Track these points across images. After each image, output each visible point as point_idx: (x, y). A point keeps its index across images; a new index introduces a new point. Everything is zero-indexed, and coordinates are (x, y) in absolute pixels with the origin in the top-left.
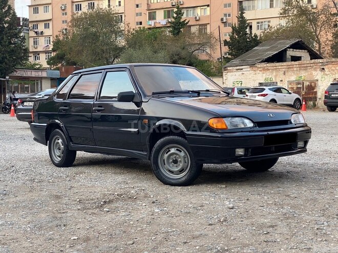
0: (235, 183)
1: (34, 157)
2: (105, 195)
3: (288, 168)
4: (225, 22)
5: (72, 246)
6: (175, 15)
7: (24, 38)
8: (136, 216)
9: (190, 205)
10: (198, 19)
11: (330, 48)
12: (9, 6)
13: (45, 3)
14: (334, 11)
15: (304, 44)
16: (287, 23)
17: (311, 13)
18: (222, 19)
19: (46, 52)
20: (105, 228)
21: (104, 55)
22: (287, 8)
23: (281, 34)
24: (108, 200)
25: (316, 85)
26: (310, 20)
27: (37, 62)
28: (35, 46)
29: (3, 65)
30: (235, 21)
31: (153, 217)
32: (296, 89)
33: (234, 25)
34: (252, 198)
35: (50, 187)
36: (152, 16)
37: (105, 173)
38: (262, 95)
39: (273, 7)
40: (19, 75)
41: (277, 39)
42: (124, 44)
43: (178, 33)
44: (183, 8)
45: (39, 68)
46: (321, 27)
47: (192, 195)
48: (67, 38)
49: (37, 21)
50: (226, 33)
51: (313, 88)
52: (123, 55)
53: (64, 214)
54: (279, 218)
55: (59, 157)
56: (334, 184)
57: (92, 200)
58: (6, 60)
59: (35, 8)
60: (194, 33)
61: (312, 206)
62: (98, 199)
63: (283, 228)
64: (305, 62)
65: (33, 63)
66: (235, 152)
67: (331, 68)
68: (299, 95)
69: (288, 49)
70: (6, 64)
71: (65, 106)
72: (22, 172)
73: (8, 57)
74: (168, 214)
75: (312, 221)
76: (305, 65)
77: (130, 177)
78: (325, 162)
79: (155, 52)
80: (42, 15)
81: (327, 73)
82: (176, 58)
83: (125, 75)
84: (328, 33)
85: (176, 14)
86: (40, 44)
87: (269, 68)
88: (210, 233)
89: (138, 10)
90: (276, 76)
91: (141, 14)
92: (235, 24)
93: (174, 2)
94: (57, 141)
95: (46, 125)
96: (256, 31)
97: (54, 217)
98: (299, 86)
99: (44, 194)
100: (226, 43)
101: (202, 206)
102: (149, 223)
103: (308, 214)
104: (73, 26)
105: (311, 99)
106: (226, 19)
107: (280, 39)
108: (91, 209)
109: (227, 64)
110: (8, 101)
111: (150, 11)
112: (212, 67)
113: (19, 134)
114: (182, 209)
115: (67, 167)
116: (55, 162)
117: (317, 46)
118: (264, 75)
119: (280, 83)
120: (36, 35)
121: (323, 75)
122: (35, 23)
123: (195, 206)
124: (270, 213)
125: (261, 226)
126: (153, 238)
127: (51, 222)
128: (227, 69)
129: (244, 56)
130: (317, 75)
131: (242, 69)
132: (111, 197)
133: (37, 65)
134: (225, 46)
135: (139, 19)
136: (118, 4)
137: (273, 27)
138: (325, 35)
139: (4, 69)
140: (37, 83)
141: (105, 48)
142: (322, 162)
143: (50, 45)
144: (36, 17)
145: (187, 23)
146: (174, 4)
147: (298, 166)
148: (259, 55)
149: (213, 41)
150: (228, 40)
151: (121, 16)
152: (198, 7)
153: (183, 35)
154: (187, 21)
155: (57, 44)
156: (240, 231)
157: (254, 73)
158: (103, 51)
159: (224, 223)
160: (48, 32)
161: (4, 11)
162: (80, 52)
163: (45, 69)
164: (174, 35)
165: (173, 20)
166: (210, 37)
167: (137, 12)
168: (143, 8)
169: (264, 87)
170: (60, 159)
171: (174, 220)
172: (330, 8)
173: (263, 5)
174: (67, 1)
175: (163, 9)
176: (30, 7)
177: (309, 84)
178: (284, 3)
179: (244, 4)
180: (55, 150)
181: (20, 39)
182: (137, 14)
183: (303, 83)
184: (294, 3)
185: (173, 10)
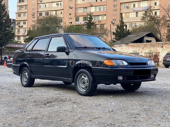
1: (13, 83)
2: (48, 99)
4: (114, 23)
5: (27, 121)
6: (89, 19)
7: (13, 28)
8: (64, 108)
9: (94, 104)
10: (100, 21)
11: (166, 37)
12: (6, 12)
13: (24, 12)
14: (168, 19)
15: (153, 34)
16: (144, 24)
17: (156, 20)
18: (112, 22)
19: (24, 36)
20: (47, 113)
22: (144, 17)
23: (141, 29)
24: (49, 101)
25: (159, 54)
26: (156, 23)
27: (19, 40)
28: (18, 33)
29: (2, 41)
31: (73, 109)
34: (127, 102)
35: (19, 95)
36: (77, 20)
37: (50, 90)
39: (137, 16)
40: (9, 46)
41: (139, 32)
43: (90, 28)
44: (93, 16)
46: (162, 26)
47: (95, 100)
48: (35, 29)
49: (20, 21)
50: (114, 29)
51: (157, 56)
53: (25, 107)
54: (142, 111)
55: (26, 82)
57: (41, 101)
58: (3, 38)
59: (19, 14)
60: (98, 28)
61: (159, 106)
62: (44, 100)
63: (144, 115)
64: (153, 43)
65: (17, 41)
66: (118, 78)
67: (166, 46)
69: (145, 37)
70: (3, 40)
73: (4, 37)
74: (81, 108)
75: (159, 112)
76: (153, 45)
77: (62, 92)
80: (23, 18)
81: (165, 49)
83: (61, 39)
84: (165, 29)
86: (21, 32)
87: (135, 46)
88: (104, 117)
89: (70, 16)
90: (138, 50)
91: (71, 18)
92: (118, 24)
94: (25, 74)
95: (19, 65)
96: (129, 28)
97: (19, 108)
98: (150, 55)
99: (16, 98)
101: (100, 105)
102: (71, 112)
103: (157, 109)
104: (37, 23)
105: (156, 62)
106: (114, 22)
107: (141, 32)
108: (40, 105)
109: (114, 43)
110: (3, 59)
111: (76, 17)
113: (7, 73)
115: (30, 87)
116: (24, 84)
117: (160, 36)
118: (133, 49)
119: (141, 53)
120: (19, 28)
121: (163, 50)
123: (96, 105)
124: (136, 108)
125: (132, 114)
126: (72, 118)
127: (18, 110)
128: (114, 46)
129: (123, 39)
130: (159, 49)
131: (121, 46)
132: (51, 100)
133: (19, 42)
134: (113, 35)
135: (71, 21)
136: (60, 13)
137: (137, 26)
138: (163, 31)
139: (2, 43)
142: (163, 88)
143: (26, 33)
144: (19, 19)
145: (95, 23)
146: (88, 14)
148: (130, 39)
149: (107, 32)
150: (115, 32)
151: (62, 19)
152: (100, 15)
153: (93, 29)
154: (94, 22)
155: (29, 32)
156: (120, 116)
157: (128, 48)
159: (112, 112)
160: (25, 26)
161: (3, 14)
164: (88, 29)
165: (88, 22)
166: (106, 30)
167: (70, 17)
168: (73, 16)
170: (26, 83)
171: (85, 111)
172: (166, 17)
173: (133, 15)
174: (35, 11)
175: (83, 16)
176: (17, 14)
177: (155, 54)
178: (143, 14)
179: (123, 14)
180: (24, 78)
181: (11, 28)
182: (70, 18)
183: (152, 54)
184: (148, 14)
185: (88, 17)
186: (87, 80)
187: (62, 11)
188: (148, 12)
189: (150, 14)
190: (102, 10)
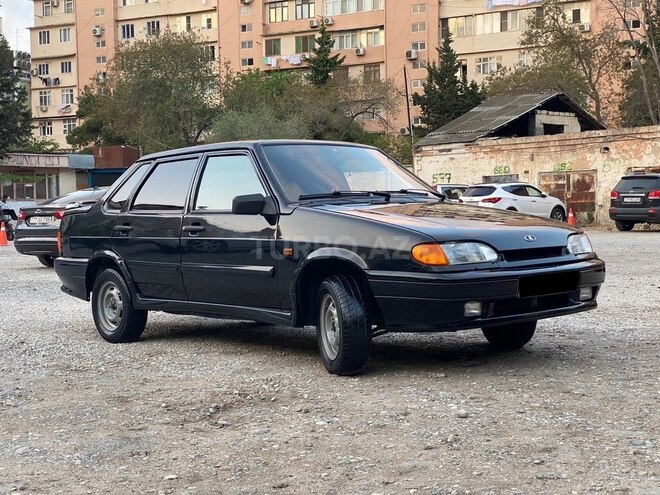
0: (462, 369)
1: (60, 325)
2: (214, 395)
3: (559, 339)
4: (415, 59)
5: (169, 491)
6: (317, 46)
7: (24, 92)
8: (282, 433)
9: (383, 412)
10: (362, 52)
11: (617, 108)
13: (62, 23)
14: (625, 37)
15: (568, 100)
16: (534, 61)
17: (580, 42)
18: (409, 54)
19: (64, 119)
20: (227, 456)
21: (181, 124)
22: (534, 31)
23: (523, 82)
24: (222, 405)
25: (593, 179)
26: (578, 55)
27: (48, 138)
28: (43, 106)
30: (434, 58)
31: (315, 435)
32: (556, 188)
33: (431, 65)
34: (500, 396)
35: (104, 381)
36: (272, 48)
37: (207, 353)
38: (490, 200)
39: (506, 30)
40: (15, 164)
41: (517, 91)
42: (218, 102)
43: (324, 81)
44: (333, 32)
45: (52, 149)
46: (600, 68)
47: (383, 392)
48: (107, 91)
49: (46, 59)
50: (418, 81)
51: (589, 187)
52: (218, 123)
53: (142, 433)
54: (559, 434)
55: (114, 323)
56: (651, 369)
57: (191, 404)
59: (42, 34)
60: (355, 81)
61: (616, 411)
62: (201, 402)
63: (568, 453)
64: (572, 136)
65: (40, 140)
66: (463, 310)
67: (621, 147)
68: (561, 199)
69: (539, 111)
71: (125, 224)
72: (43, 353)
74: (342, 429)
75: (621, 438)
76: (572, 142)
77: (256, 360)
78: (627, 327)
79: (280, 118)
80: (57, 46)
81: (615, 157)
82: (321, 128)
83: (246, 163)
84: (613, 80)
85: (319, 43)
86: (52, 102)
87: (503, 148)
88: (432, 464)
89: (245, 36)
90: (515, 164)
91: (250, 44)
92: (434, 63)
93: (314, 20)
94: (108, 292)
95: (86, 260)
96: (476, 77)
97: (123, 438)
98: (560, 182)
99: (95, 393)
100: (417, 99)
101: (406, 413)
102: (310, 447)
103: (613, 426)
104: (118, 68)
105: (583, 207)
106: (417, 53)
107: (521, 93)
108: (191, 422)
109: (422, 141)
111: (268, 38)
112: (391, 146)
113: (22, 279)
114: (368, 418)
115: (130, 341)
116: (106, 332)
117: (594, 104)
118: (494, 161)
119: (524, 177)
120: (44, 86)
121: (607, 160)
122: (43, 63)
123: (393, 413)
124: (538, 425)
125: (527, 450)
126: (323, 475)
127: (120, 447)
128: (421, 151)
129: (453, 125)
130: (595, 160)
131: (450, 150)
132: (228, 399)
133: (49, 143)
134: (415, 105)
135: (247, 53)
136: (205, 24)
137: (508, 68)
138: (608, 84)
140: (50, 180)
141: (181, 110)
142: (621, 328)
143: (72, 105)
144: (45, 51)
145: (341, 61)
146: (315, 24)
147: (578, 336)
148: (483, 123)
149: (392, 95)
150: (421, 93)
151: (213, 47)
152: (362, 29)
153: (335, 84)
154: (340, 58)
155: (87, 103)
156: (487, 460)
157: (474, 157)
158: (177, 115)
159: (455, 445)
160: (68, 80)
162: (132, 119)
163: (63, 153)
164: (315, 83)
165: (314, 55)
166: (387, 87)
167: (243, 40)
168: (255, 33)
169: (494, 185)
170: (115, 327)
171: (358, 441)
172: (617, 30)
173: (488, 25)
174: (106, 20)
175: (294, 33)
176: (33, 32)
177: (580, 179)
178: (529, 22)
179: (452, 23)
180: (106, 310)
181: (16, 94)
182: (244, 45)
183: (569, 177)
184: (548, 22)
185: (314, 36)
187: (213, 16)
188: (547, 14)
189: (557, 20)
190: (368, 6)
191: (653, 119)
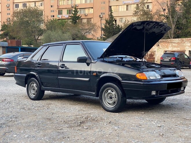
4: (102, 17)
6: (73, 12)
8: (106, 131)
9: (133, 125)
10: (86, 15)
16: (137, 19)
17: (150, 14)
18: (100, 16)
20: (94, 139)
21: (33, 34)
22: (137, 11)
24: (81, 121)
25: (154, 54)
30: (107, 17)
31: (117, 132)
33: (106, 19)
35: (40, 113)
36: (60, 13)
37: (65, 104)
39: (128, 10)
43: (75, 23)
44: (78, 9)
47: (128, 118)
48: (10, 23)
50: (102, 24)
51: (153, 56)
55: (34, 94)
57: (72, 121)
67: (163, 45)
71: (39, 65)
77: (82, 107)
79: (63, 33)
81: (161, 47)
89: (52, 9)
91: (53, 11)
92: (107, 19)
93: (73, 5)
94: (32, 85)
95: (26, 75)
96: (119, 23)
99: (39, 117)
102: (118, 136)
105: (151, 61)
108: (75, 127)
111: (59, 10)
116: (31, 97)
121: (158, 48)
127: (59, 135)
129: (114, 37)
130: (155, 48)
135: (52, 14)
136: (40, 5)
137: (129, 21)
145: (80, 17)
146: (73, 6)
150: (104, 27)
151: (42, 12)
152: (86, 8)
153: (78, 24)
154: (80, 16)
155: (4, 27)
158: (32, 31)
164: (73, 23)
165: (72, 15)
166: (94, 25)
168: (55, 8)
170: (35, 96)
172: (160, 11)
173: (123, 9)
174: (11, 2)
175: (66, 8)
177: (151, 53)
178: (135, 8)
179: (112, 7)
182: (51, 11)
184: (141, 8)
185: (72, 9)
186: (115, 95)
187: (43, 2)
189: (143, 8)
190: (88, 2)
191: (170, 37)
